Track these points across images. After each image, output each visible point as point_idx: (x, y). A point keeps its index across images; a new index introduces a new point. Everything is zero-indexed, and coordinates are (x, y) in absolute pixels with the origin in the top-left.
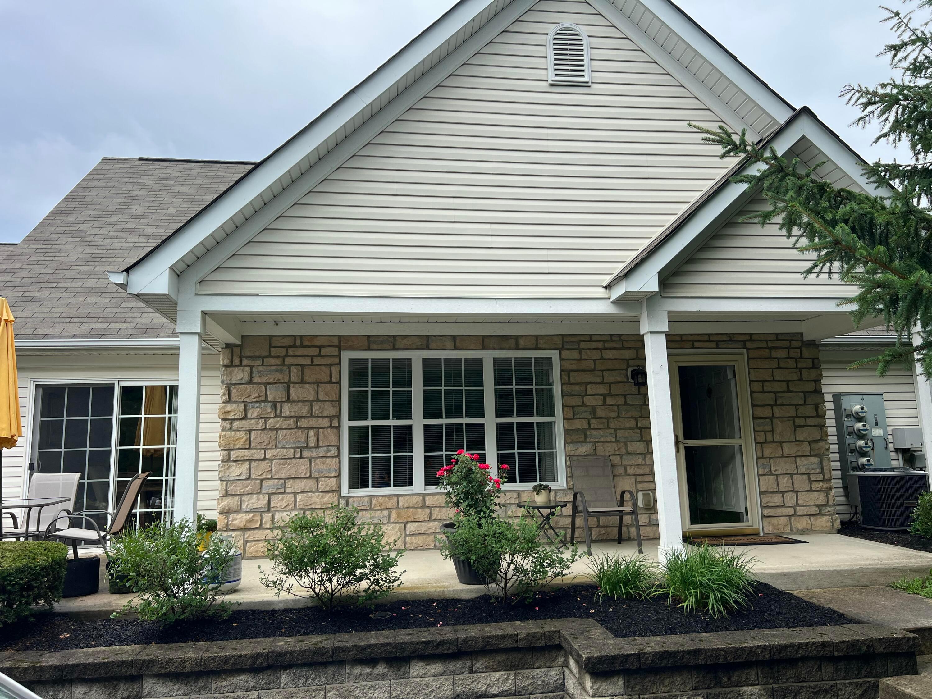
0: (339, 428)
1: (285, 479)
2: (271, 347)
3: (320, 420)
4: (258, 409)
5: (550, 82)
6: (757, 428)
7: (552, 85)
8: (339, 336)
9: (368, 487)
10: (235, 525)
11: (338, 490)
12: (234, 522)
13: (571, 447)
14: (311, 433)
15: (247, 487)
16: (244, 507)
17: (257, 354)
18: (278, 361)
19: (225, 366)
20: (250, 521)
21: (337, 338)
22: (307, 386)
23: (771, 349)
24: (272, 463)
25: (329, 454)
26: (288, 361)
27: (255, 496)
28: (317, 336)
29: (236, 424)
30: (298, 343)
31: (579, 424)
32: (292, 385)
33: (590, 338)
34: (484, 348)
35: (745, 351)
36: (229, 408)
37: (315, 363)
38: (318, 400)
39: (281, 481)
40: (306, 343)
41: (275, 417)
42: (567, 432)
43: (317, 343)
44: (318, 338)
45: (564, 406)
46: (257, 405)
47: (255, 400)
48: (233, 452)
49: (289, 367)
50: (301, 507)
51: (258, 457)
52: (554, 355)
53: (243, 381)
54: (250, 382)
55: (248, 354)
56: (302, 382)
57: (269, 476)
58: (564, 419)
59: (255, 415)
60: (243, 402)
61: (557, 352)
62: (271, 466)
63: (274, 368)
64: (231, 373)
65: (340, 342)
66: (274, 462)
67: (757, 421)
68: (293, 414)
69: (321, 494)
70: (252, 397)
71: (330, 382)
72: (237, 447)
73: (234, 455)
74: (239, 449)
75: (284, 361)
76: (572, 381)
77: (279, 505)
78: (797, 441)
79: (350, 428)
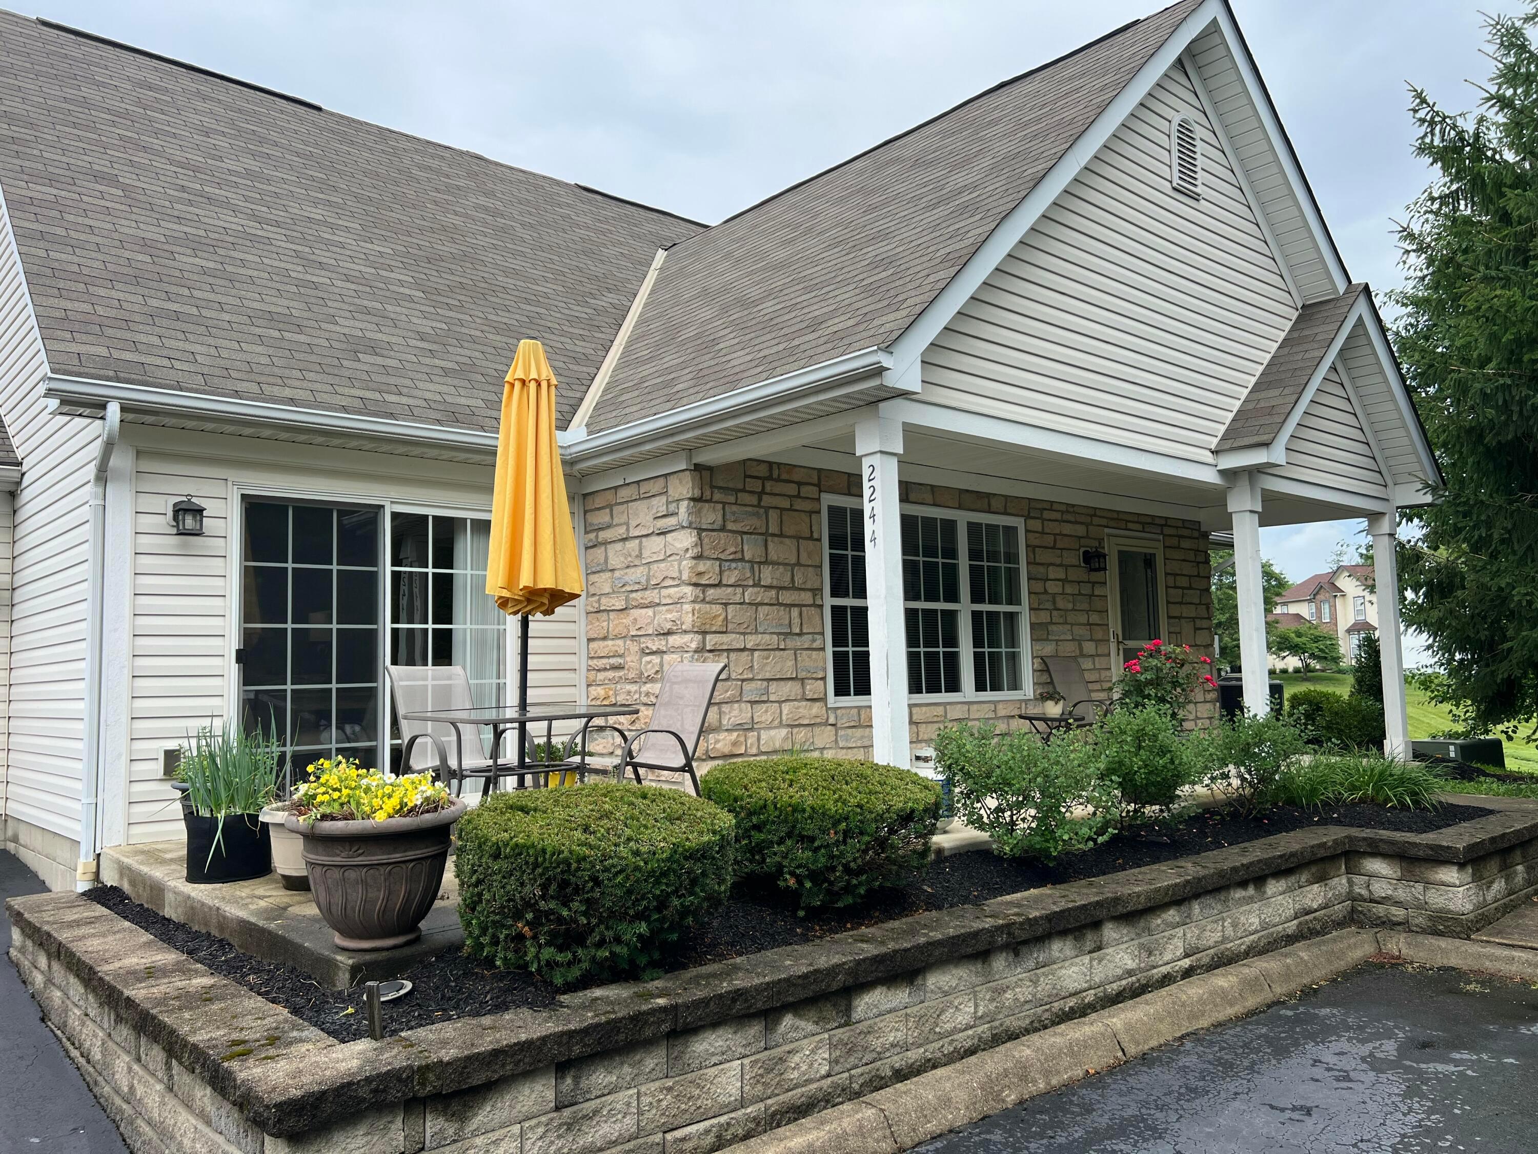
0: (821, 606)
1: (769, 680)
2: (746, 476)
3: (803, 594)
4: (737, 572)
5: (1175, 185)
6: (1172, 630)
7: (1174, 189)
8: (820, 470)
9: (849, 695)
10: (718, 750)
11: (823, 699)
12: (718, 746)
13: (1038, 647)
14: (795, 612)
15: (727, 691)
16: (725, 722)
17: (731, 485)
18: (754, 500)
19: (692, 499)
20: (735, 744)
21: (815, 473)
22: (787, 541)
23: (1181, 537)
24: (752, 655)
25: (815, 645)
26: (767, 500)
27: (736, 705)
28: (795, 466)
29: (711, 592)
30: (775, 474)
31: (1044, 617)
32: (770, 539)
33: (1052, 505)
34: (960, 507)
35: (1161, 537)
36: (702, 567)
37: (796, 507)
38: (798, 564)
39: (765, 683)
40: (784, 476)
41: (753, 586)
42: (1033, 626)
43: (796, 478)
44: (797, 469)
45: (1030, 593)
46: (734, 565)
47: (731, 557)
48: (708, 637)
49: (767, 509)
50: (789, 722)
51: (738, 646)
52: (1018, 523)
53: (715, 527)
54: (723, 529)
55: (721, 484)
56: (781, 535)
57: (751, 676)
58: (1031, 609)
59: (732, 581)
60: (717, 559)
61: (1022, 520)
62: (752, 660)
63: (749, 509)
64: (699, 511)
65: (819, 479)
66: (756, 654)
67: (1172, 621)
68: (775, 583)
69: (809, 703)
70: (728, 552)
71: (811, 538)
72: (714, 629)
73: (711, 641)
74: (715, 632)
75: (760, 500)
76: (1037, 560)
77: (763, 719)
78: (1196, 645)
79: (833, 607)
